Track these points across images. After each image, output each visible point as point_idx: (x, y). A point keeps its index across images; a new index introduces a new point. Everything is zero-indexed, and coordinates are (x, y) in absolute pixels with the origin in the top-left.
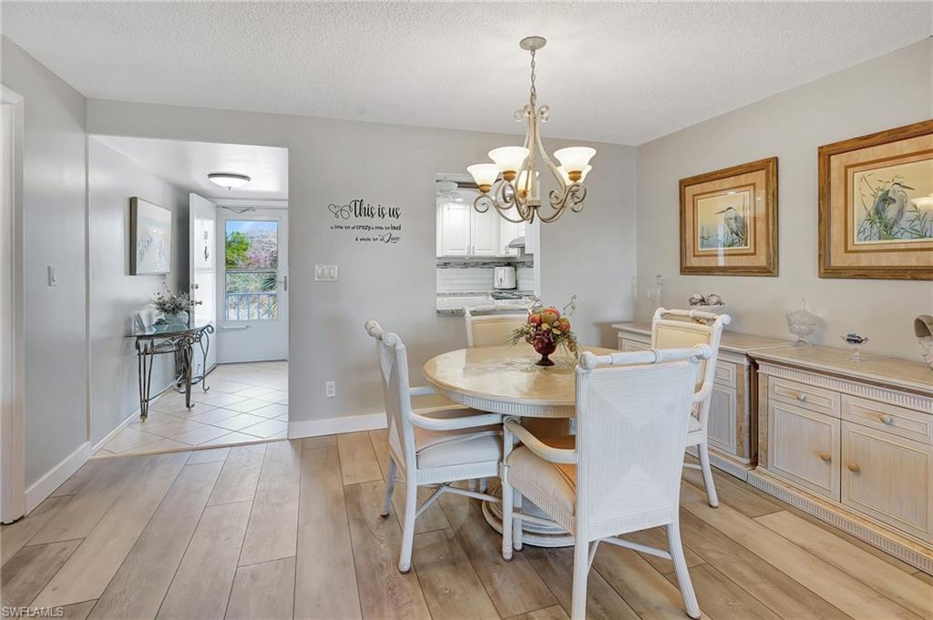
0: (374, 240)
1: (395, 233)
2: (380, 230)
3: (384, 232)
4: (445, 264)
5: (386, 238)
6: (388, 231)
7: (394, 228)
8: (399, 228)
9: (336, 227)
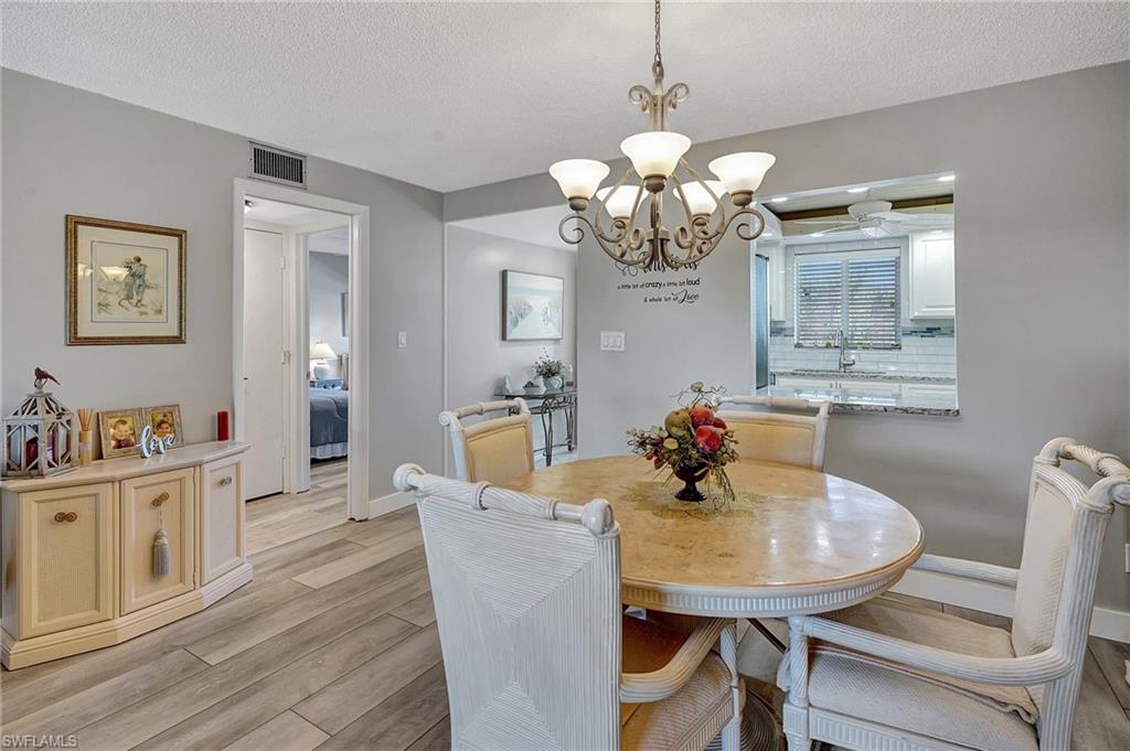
0: (666, 300)
1: (692, 290)
2: (673, 287)
3: (678, 289)
4: (930, 330)
5: (681, 297)
6: (684, 287)
7: (690, 283)
8: (697, 282)
9: (623, 287)
